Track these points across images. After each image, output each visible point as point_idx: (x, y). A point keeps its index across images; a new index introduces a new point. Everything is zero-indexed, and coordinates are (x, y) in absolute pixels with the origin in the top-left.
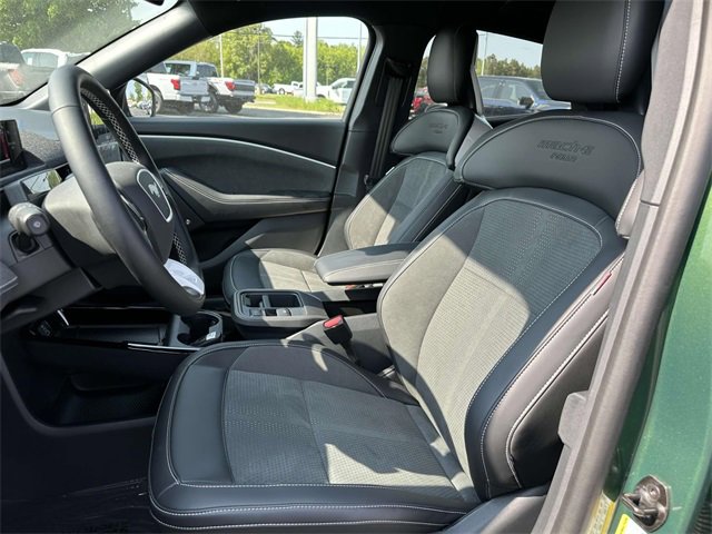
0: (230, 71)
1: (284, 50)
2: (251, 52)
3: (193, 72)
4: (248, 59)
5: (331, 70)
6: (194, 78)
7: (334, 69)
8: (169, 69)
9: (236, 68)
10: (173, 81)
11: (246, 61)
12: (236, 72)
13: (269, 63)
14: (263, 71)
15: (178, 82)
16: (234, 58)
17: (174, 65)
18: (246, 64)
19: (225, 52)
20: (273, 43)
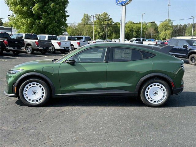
0: (96, 35)
1: (117, 26)
2: (105, 27)
3: (83, 40)
4: (103, 30)
5: (135, 32)
6: (84, 42)
7: (137, 32)
8: (76, 39)
9: (99, 33)
10: (78, 43)
11: (103, 31)
12: (99, 35)
13: (111, 31)
14: (109, 34)
15: (79, 43)
16: (98, 30)
17: (78, 37)
18: (103, 32)
19: (95, 28)
20: (113, 24)
